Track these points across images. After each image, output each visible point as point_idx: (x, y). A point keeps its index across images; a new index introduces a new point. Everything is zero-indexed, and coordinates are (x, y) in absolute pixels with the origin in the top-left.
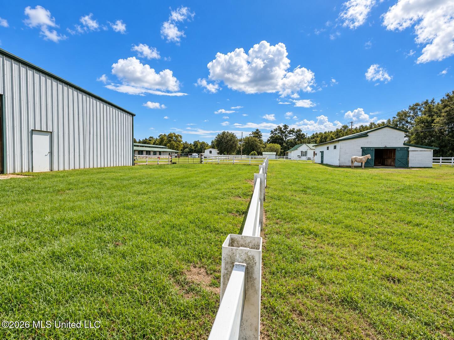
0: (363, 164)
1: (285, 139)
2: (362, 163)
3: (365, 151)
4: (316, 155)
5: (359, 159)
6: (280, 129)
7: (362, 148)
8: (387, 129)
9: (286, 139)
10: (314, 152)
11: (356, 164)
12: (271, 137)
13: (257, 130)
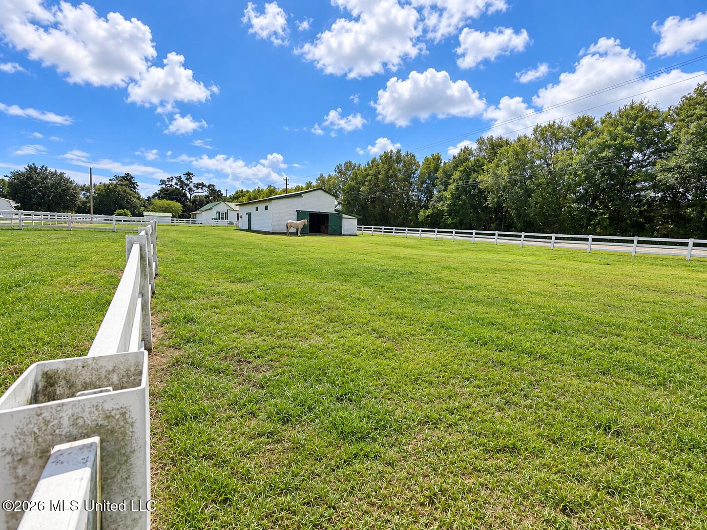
0: (300, 230)
1: (188, 195)
2: (297, 230)
3: (300, 215)
4: (241, 218)
5: (295, 223)
6: (179, 179)
7: (297, 211)
8: (320, 192)
9: (191, 195)
10: (238, 214)
11: (292, 230)
12: (161, 191)
13: (128, 175)
